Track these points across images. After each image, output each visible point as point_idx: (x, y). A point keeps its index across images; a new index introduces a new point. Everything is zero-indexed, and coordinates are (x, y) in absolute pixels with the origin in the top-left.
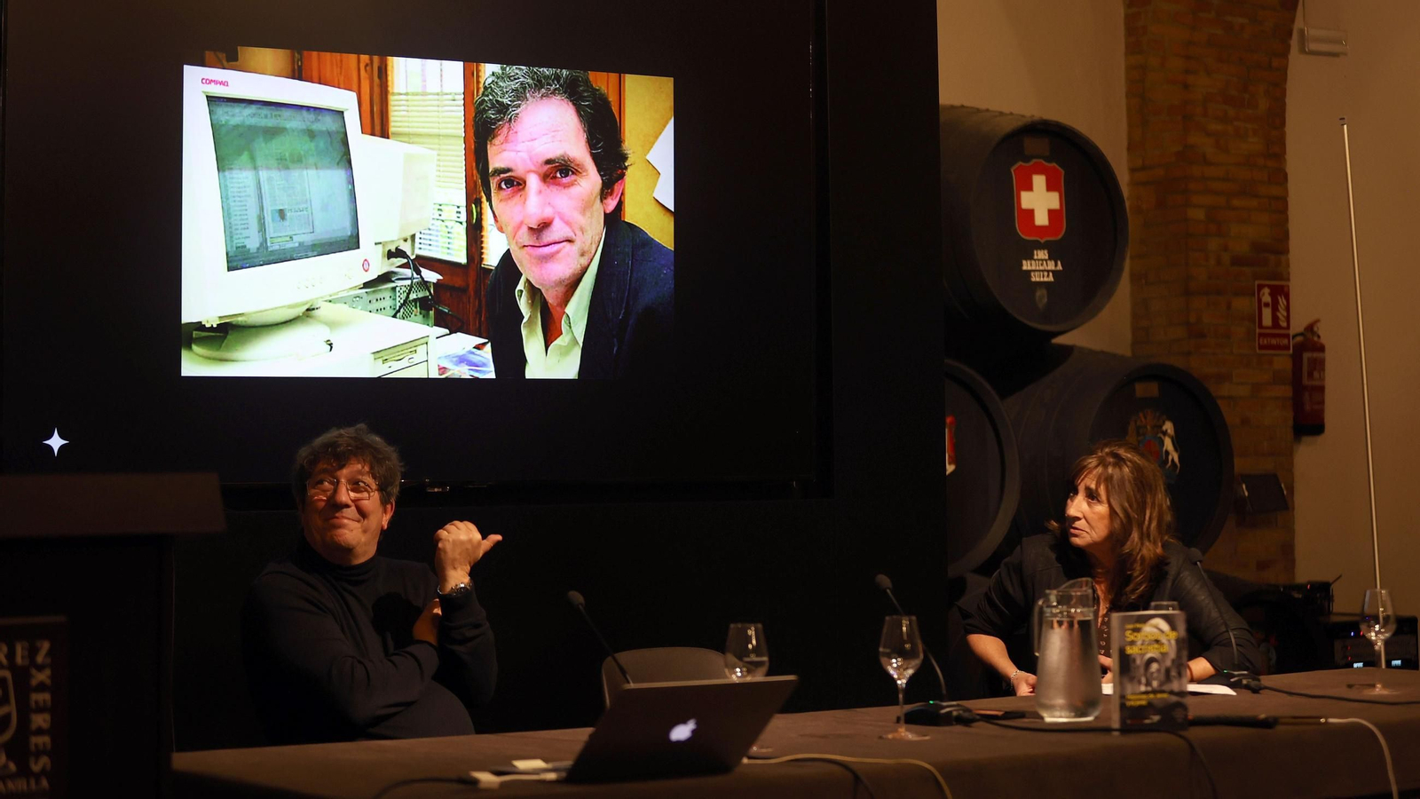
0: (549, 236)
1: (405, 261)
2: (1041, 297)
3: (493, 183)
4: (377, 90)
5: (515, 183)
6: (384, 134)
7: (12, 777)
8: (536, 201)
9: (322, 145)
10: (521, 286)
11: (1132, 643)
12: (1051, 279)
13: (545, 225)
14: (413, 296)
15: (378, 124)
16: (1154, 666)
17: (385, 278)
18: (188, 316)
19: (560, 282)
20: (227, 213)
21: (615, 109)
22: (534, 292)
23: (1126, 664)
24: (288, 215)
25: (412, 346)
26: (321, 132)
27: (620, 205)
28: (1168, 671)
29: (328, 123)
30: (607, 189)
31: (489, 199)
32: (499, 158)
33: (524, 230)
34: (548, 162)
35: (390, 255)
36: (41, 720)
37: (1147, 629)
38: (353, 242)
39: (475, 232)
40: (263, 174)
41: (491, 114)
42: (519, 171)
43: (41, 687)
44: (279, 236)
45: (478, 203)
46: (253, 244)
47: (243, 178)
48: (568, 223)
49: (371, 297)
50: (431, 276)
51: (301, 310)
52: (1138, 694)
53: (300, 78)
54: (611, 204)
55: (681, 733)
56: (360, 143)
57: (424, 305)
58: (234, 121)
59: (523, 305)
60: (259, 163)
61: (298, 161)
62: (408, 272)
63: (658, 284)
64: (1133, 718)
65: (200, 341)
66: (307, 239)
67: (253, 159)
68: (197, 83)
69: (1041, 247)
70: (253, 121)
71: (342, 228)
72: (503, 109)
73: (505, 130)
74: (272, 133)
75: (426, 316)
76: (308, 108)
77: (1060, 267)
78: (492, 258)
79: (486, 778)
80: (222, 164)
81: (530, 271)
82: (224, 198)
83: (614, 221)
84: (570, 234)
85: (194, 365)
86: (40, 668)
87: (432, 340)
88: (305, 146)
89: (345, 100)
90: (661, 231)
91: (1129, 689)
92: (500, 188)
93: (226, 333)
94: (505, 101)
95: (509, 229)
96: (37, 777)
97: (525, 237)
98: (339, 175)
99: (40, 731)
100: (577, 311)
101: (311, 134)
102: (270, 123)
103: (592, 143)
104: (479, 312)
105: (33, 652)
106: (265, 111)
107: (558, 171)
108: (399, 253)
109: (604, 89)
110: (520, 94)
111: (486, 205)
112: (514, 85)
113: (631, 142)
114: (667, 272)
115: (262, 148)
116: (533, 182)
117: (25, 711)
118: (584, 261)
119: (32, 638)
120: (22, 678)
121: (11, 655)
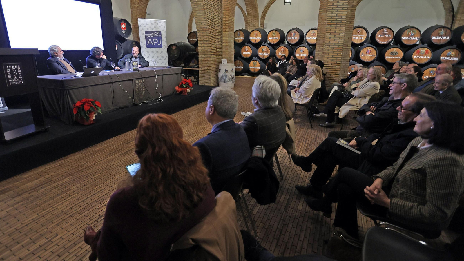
2: (124, 35)
7: (17, 79)
23: (133, 65)
36: (19, 73)
37: (135, 63)
43: (19, 70)
52: (134, 68)
55: (92, 72)
64: (134, 70)
69: (124, 30)
77: (126, 32)
79: (73, 77)
86: (19, 68)
96: (21, 79)
99: (20, 74)
105: (18, 67)
117: (18, 73)
119: (17, 65)
120: (17, 69)
121: (15, 67)
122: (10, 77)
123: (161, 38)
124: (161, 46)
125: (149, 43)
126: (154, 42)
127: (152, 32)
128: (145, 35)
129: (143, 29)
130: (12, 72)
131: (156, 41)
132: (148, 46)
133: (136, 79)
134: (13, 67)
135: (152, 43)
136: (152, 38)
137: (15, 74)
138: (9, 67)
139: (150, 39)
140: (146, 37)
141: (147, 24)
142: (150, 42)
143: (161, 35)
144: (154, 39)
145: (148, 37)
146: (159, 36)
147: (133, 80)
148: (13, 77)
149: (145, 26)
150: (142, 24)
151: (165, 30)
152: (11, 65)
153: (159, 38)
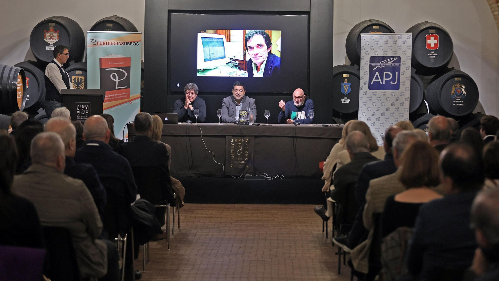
0: (258, 56)
1: (233, 60)
2: (432, 61)
3: (248, 48)
4: (228, 35)
5: (252, 48)
6: (230, 41)
7: (84, 117)
8: (256, 50)
9: (219, 43)
10: (253, 63)
11: (241, 114)
12: (435, 57)
13: (257, 54)
14: (234, 65)
15: (229, 40)
16: (244, 117)
17: (230, 62)
18: (198, 68)
19: (260, 63)
20: (204, 54)
21: (270, 36)
22: (255, 64)
24: (214, 54)
25: (234, 72)
26: (219, 42)
27: (271, 51)
28: (246, 117)
29: (221, 40)
30: (268, 48)
31: (247, 50)
32: (249, 44)
33: (253, 55)
34: (258, 45)
35: (231, 59)
36: (87, 112)
38: (225, 57)
39: (245, 55)
40: (210, 48)
41: (248, 38)
42: (253, 46)
43: (87, 109)
44: (212, 57)
45: (245, 51)
46: (208, 58)
47: (207, 48)
48: (261, 54)
49: (228, 65)
50: (237, 62)
51: (216, 67)
52: (241, 120)
53: (216, 34)
54: (269, 51)
55: (166, 119)
56: (226, 43)
57: (236, 66)
58: (206, 41)
59: (253, 66)
60: (209, 46)
61: (216, 46)
62: (234, 62)
63: (278, 63)
64: (241, 123)
65: (200, 71)
66: (217, 57)
67: (208, 46)
68: (200, 35)
69: (432, 51)
70: (208, 40)
71: (223, 55)
72: (250, 37)
73: (250, 40)
74: (211, 42)
75: (237, 68)
76: (217, 38)
77: (437, 55)
78: (248, 59)
80: (204, 47)
81: (254, 61)
82: (204, 51)
83: (269, 53)
84: (261, 55)
85: (199, 75)
86: (87, 107)
87: (237, 71)
88: (217, 44)
89: (223, 37)
90: (278, 55)
91: (240, 119)
92: (249, 49)
93: (204, 70)
94: (250, 36)
95: (251, 55)
97: (254, 56)
98: (222, 48)
100: (263, 67)
101: (218, 42)
102: (211, 41)
103: (266, 41)
104: (245, 67)
106: (211, 39)
107: (260, 46)
108: (232, 59)
109: (268, 33)
110: (253, 35)
111: (247, 51)
112: (252, 33)
113: (273, 41)
114: (279, 61)
115: (210, 44)
116: (255, 48)
118: (264, 60)
119: (86, 104)
120: (85, 108)
121: (84, 106)
122: (78, 115)
123: (398, 69)
124: (397, 87)
125: (374, 80)
126: (384, 79)
127: (383, 58)
128: (370, 65)
129: (367, 53)
130: (81, 110)
131: (388, 76)
132: (371, 87)
133: (234, 136)
134: (83, 106)
135: (380, 80)
136: (381, 71)
137: (83, 112)
138: (79, 106)
139: (377, 73)
140: (371, 68)
141: (376, 42)
142: (377, 78)
143: (400, 65)
144: (385, 73)
145: (374, 69)
146: (397, 65)
147: (226, 137)
148: (81, 115)
149: (372, 48)
150: (367, 43)
151: (409, 53)
152: (82, 104)
153: (396, 70)
